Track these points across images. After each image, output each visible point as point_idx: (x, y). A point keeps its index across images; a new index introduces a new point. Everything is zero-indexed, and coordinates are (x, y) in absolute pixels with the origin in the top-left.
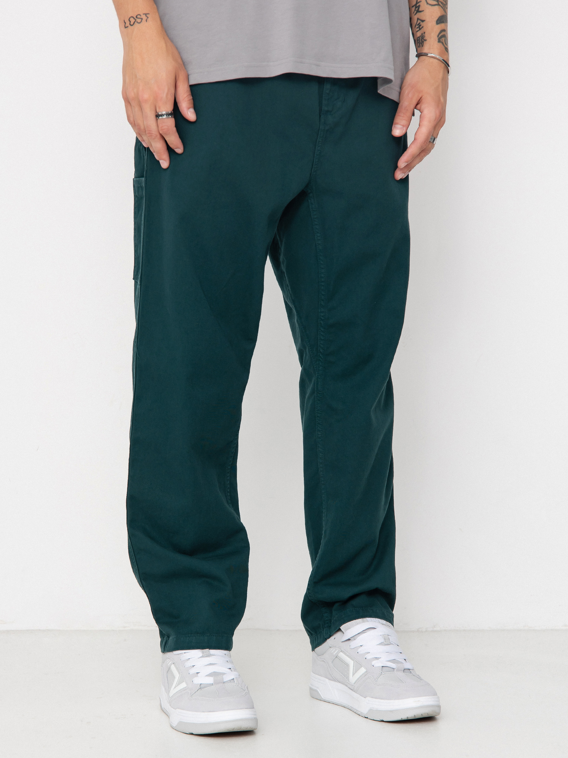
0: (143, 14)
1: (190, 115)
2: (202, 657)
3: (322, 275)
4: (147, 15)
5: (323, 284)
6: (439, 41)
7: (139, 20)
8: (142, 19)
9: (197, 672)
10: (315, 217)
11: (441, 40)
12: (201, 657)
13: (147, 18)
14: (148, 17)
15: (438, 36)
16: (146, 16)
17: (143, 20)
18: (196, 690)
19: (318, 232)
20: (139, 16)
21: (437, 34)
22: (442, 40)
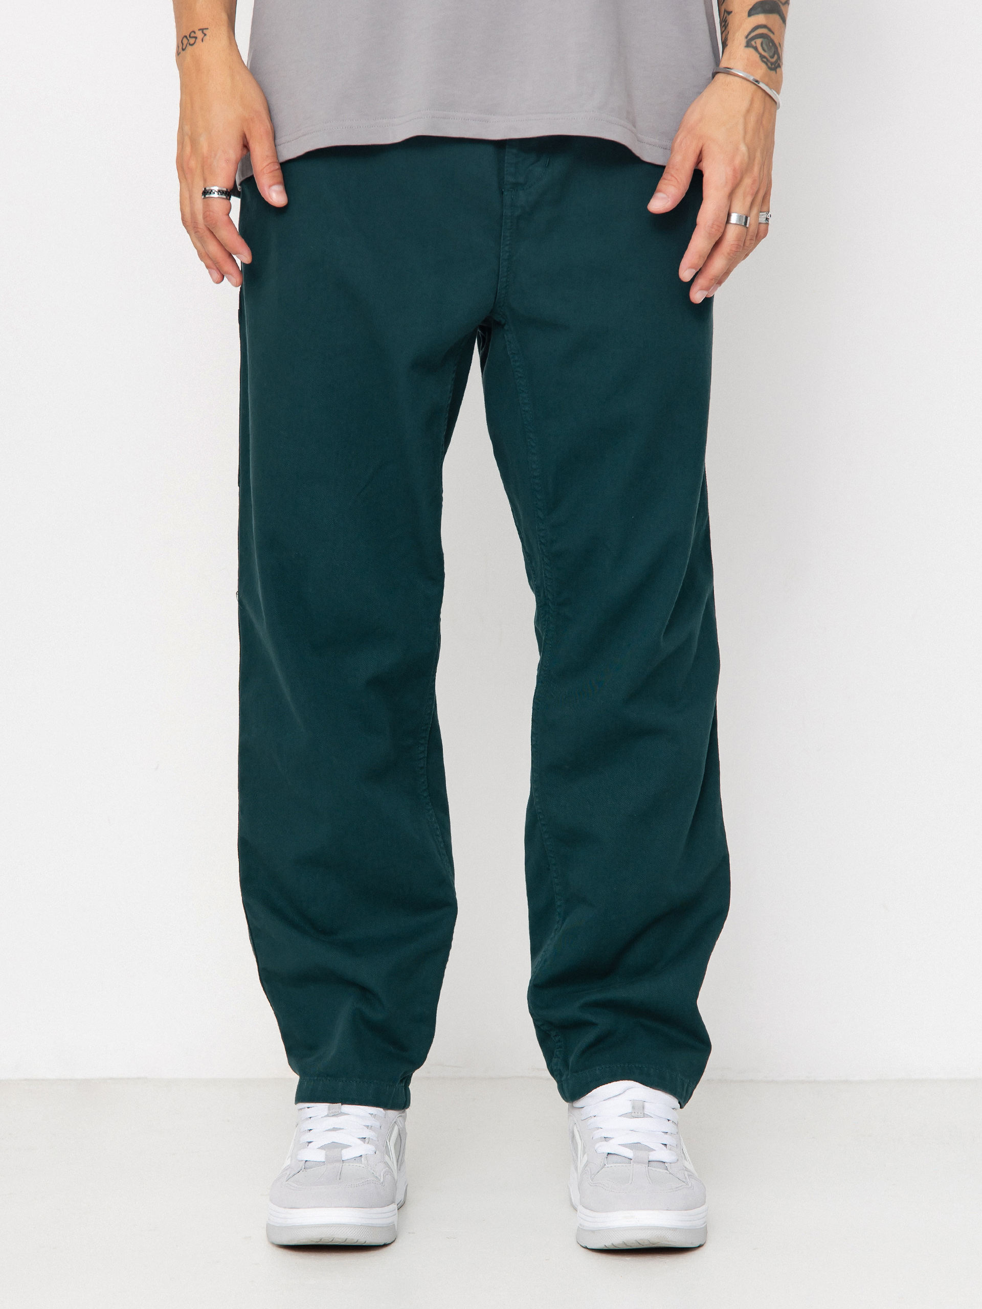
0: (199, 30)
1: (276, 196)
2: (328, 1116)
3: (534, 466)
4: (205, 31)
5: (537, 481)
6: (748, 45)
7: (192, 41)
8: (196, 38)
9: (309, 1141)
10: (518, 364)
11: (753, 43)
12: (325, 1116)
13: (203, 35)
14: (205, 35)
15: (747, 37)
16: (203, 32)
17: (197, 40)
18: (296, 1172)
19: (523, 391)
20: (193, 35)
21: (746, 33)
22: (755, 42)
